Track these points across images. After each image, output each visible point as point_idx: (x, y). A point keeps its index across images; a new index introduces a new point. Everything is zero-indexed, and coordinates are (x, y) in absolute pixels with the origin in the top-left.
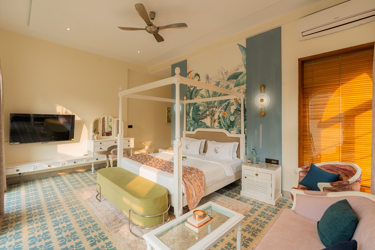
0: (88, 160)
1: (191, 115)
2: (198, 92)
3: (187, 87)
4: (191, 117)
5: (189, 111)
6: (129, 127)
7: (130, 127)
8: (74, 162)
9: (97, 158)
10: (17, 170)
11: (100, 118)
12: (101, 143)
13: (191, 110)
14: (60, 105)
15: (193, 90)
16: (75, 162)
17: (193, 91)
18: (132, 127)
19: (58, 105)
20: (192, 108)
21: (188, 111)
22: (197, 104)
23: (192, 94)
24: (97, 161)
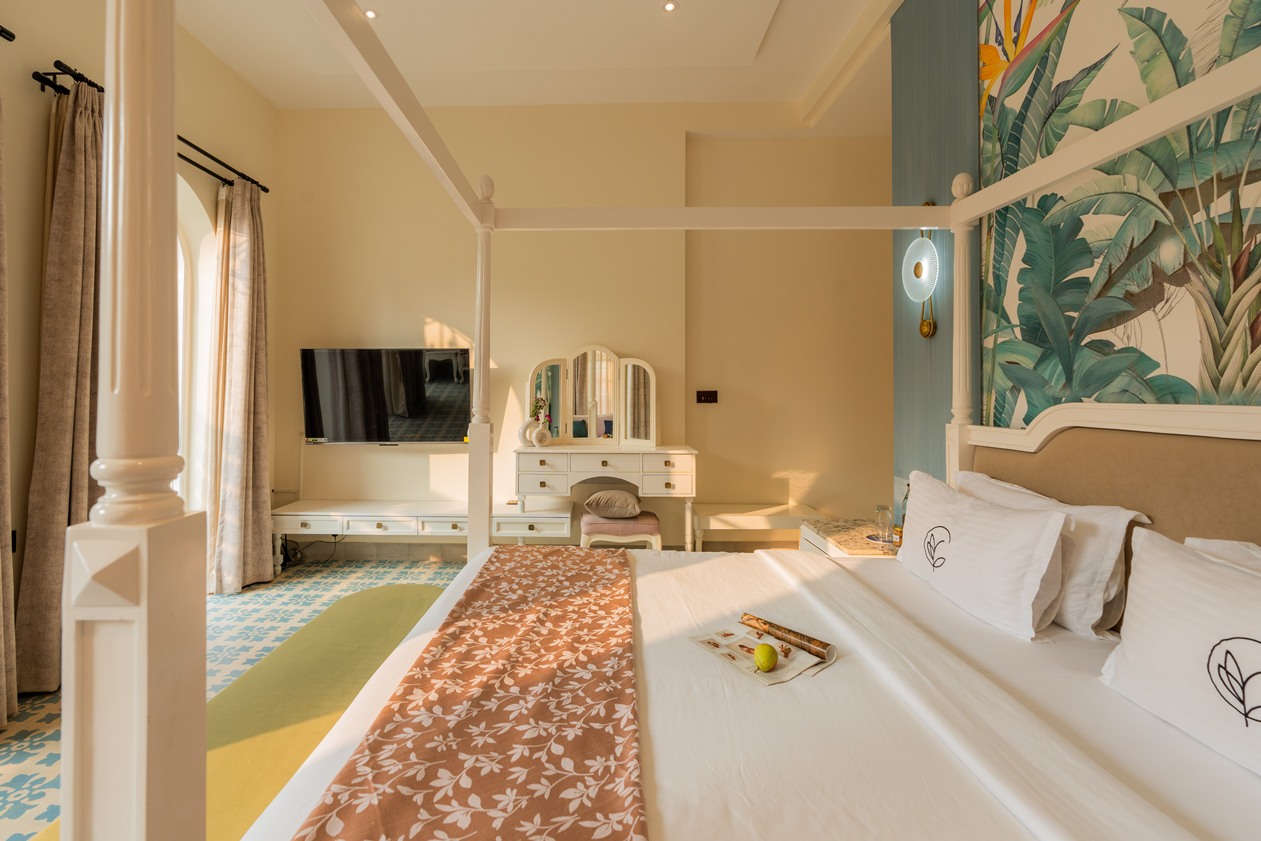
0: (498, 524)
1: (1011, 302)
2: (1067, 102)
3: (985, 100)
4: (1015, 320)
5: (997, 277)
6: (699, 400)
7: (708, 397)
8: (451, 525)
9: (531, 521)
10: (304, 525)
11: (565, 360)
12: (542, 463)
13: (1016, 265)
14: (436, 319)
15: (1027, 104)
16: (455, 527)
17: (1022, 117)
18: (715, 401)
19: (428, 320)
20: (1021, 247)
21: (991, 281)
22: (1059, 206)
23: (1018, 141)
24: (532, 534)
